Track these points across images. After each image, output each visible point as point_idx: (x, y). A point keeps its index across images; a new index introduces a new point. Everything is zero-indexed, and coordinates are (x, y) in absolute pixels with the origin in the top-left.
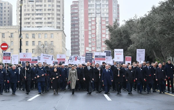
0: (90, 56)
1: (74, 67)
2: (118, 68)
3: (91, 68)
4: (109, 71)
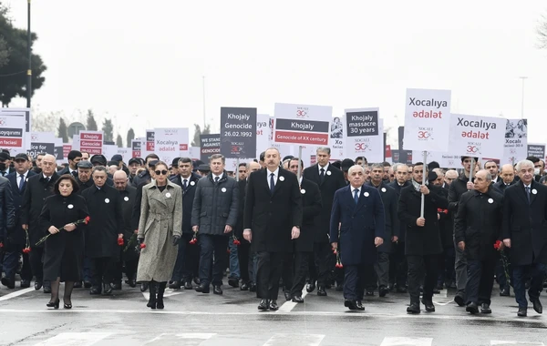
0: (245, 122)
1: (164, 172)
2: (416, 186)
3: (282, 179)
4: (366, 194)
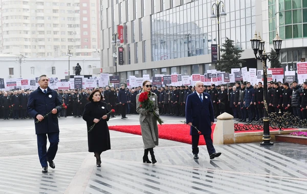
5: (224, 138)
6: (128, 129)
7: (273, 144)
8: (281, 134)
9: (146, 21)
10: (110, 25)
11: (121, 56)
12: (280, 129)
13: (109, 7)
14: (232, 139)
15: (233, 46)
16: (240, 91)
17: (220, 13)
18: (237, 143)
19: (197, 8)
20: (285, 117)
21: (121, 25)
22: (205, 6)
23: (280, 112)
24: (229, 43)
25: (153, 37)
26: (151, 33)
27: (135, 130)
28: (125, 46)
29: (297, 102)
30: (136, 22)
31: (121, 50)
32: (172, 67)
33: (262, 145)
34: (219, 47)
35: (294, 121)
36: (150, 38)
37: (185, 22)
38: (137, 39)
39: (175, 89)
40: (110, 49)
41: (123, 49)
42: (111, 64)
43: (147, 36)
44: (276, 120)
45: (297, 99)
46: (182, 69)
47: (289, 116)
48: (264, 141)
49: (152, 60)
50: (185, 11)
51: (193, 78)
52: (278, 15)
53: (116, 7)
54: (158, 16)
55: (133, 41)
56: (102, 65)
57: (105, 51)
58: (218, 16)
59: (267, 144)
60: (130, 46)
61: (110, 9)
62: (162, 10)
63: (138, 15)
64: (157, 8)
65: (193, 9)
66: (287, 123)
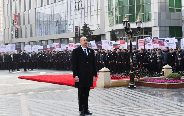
5: (104, 84)
6: (34, 78)
7: (136, 87)
8: (138, 81)
9: (32, 12)
10: (9, 14)
11: (17, 33)
12: (138, 78)
13: (8, 3)
14: (109, 84)
15: (88, 28)
16: (101, 54)
17: (80, 8)
18: (113, 87)
19: (64, 5)
20: (140, 70)
21: (16, 14)
22: (69, 4)
23: (137, 67)
24: (86, 26)
25: (37, 22)
26: (36, 19)
27: (39, 79)
28: (19, 27)
29: (137, 61)
30: (26, 13)
31: (16, 29)
32: (48, 40)
33: (129, 88)
34: (79, 28)
35: (145, 73)
36: (35, 22)
37: (57, 13)
38: (26, 23)
39: (57, 53)
40: (9, 29)
41: (18, 29)
42: (10, 38)
43: (33, 21)
44: (135, 72)
45: (137, 59)
46: (55, 41)
47: (143, 70)
48: (131, 85)
49: (36, 36)
50: (57, 6)
51: (69, 46)
52: (114, 9)
53: (13, 3)
54: (40, 9)
55: (24, 24)
56: (4, 39)
57: (6, 30)
58: (79, 9)
59: (132, 87)
60: (22, 27)
61: (9, 4)
62: (42, 6)
63: (27, 9)
64: (39, 4)
65: (61, 5)
66: (142, 74)
